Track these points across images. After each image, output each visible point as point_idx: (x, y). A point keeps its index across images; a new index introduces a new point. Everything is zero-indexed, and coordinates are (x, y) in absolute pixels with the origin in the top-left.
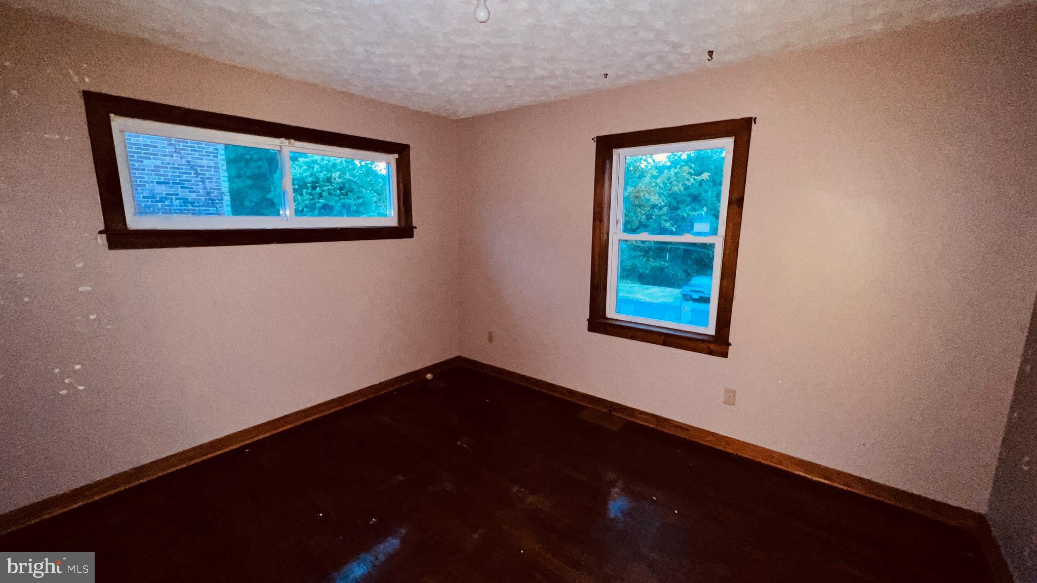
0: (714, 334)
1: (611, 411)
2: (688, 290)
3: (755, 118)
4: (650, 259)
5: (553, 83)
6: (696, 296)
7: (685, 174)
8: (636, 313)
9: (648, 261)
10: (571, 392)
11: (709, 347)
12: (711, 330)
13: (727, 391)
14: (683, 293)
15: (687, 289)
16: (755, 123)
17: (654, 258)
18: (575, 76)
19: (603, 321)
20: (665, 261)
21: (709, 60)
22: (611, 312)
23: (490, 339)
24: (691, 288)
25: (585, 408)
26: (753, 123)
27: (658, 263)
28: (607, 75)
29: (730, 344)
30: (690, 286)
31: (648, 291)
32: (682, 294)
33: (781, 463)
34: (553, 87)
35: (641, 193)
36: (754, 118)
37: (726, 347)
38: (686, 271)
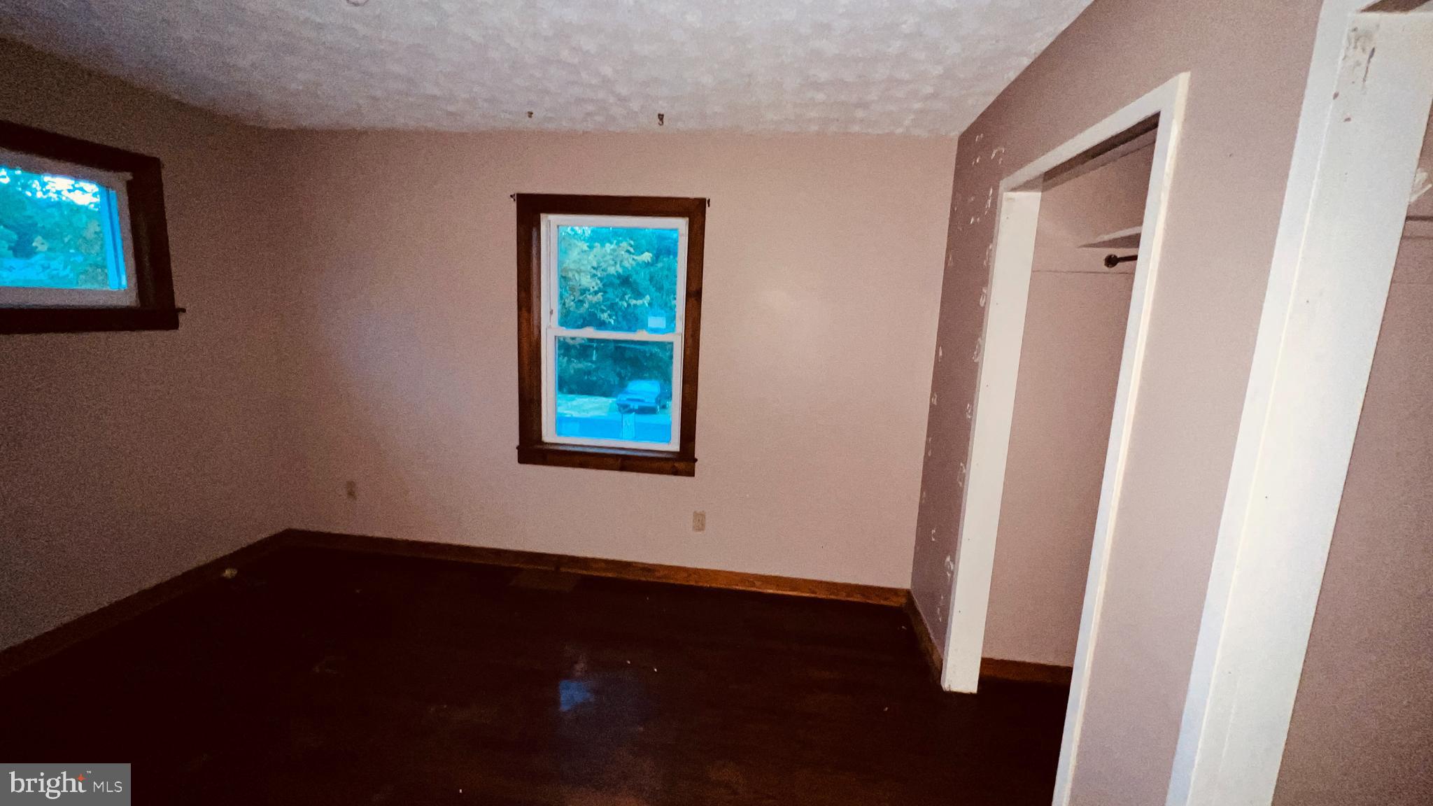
0: (679, 450)
1: (558, 568)
2: (625, 399)
3: (709, 201)
4: (572, 359)
5: (451, 108)
6: (636, 406)
7: (623, 253)
8: (583, 433)
9: (569, 361)
10: (498, 553)
11: (674, 466)
12: (674, 446)
13: (696, 514)
14: (618, 402)
15: (623, 398)
16: (709, 206)
17: (576, 358)
18: (486, 105)
19: (539, 447)
20: (592, 362)
21: (660, 125)
22: (549, 434)
23: (351, 494)
24: (628, 397)
25: (519, 570)
26: (707, 205)
27: (584, 365)
28: (532, 113)
29: (696, 460)
30: (627, 393)
31: (574, 403)
32: (618, 404)
33: (753, 585)
34: (450, 114)
35: (570, 272)
36: (707, 199)
37: (692, 464)
38: (619, 375)
